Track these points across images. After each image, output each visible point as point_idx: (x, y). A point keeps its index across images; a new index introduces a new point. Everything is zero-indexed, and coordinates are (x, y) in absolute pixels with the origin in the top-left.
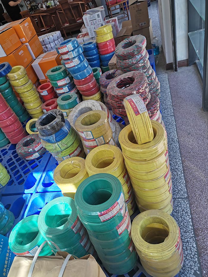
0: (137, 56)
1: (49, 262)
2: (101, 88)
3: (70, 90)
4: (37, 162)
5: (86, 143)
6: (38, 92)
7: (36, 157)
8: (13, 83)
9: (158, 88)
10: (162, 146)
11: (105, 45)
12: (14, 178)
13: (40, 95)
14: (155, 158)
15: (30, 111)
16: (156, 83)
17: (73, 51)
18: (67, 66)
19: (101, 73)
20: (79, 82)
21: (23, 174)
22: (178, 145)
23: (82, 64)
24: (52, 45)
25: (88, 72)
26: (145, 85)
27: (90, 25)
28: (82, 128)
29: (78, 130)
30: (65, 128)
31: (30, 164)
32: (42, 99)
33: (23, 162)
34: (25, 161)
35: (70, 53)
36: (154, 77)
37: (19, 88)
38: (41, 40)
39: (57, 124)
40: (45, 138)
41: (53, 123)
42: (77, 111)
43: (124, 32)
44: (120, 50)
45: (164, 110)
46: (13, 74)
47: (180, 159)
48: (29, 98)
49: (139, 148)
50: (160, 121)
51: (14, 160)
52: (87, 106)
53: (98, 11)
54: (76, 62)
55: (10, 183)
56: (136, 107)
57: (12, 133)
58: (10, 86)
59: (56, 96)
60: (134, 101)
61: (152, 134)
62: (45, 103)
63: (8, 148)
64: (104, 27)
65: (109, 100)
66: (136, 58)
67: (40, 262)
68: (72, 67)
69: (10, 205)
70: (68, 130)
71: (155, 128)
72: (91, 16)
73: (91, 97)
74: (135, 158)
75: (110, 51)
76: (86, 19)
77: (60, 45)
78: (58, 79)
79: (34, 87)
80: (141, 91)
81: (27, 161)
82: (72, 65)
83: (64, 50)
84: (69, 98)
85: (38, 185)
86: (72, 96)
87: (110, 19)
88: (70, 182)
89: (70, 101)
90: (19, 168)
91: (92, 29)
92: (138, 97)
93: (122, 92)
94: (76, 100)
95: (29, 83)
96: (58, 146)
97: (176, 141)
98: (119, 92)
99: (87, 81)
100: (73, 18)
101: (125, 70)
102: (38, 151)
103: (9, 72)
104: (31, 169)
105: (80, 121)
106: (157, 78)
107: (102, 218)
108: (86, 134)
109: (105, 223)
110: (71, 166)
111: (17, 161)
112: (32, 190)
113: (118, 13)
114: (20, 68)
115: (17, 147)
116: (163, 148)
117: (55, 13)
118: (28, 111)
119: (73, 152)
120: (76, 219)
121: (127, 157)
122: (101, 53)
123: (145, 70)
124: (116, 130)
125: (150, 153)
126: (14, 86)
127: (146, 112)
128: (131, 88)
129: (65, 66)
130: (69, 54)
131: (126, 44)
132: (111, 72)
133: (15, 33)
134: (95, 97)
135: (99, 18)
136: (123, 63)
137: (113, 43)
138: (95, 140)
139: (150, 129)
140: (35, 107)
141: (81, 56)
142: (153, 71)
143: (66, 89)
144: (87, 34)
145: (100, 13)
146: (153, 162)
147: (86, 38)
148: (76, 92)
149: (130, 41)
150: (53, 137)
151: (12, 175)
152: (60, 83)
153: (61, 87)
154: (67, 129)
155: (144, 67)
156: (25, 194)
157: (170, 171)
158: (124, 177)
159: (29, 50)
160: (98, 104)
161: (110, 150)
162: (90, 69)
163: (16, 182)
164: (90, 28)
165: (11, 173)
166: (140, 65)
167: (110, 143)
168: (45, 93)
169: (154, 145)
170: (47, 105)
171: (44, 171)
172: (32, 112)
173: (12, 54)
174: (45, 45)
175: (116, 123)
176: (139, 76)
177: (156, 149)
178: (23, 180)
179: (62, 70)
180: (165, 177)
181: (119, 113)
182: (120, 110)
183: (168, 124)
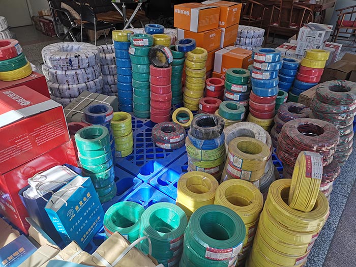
0: (342, 107)
1: (142, 257)
2: (276, 116)
3: (240, 100)
4: (164, 153)
5: (230, 168)
6: (206, 83)
7: (166, 148)
8: (188, 63)
9: (346, 154)
10: (315, 225)
11: (309, 71)
12: (135, 155)
13: (205, 87)
14: (299, 232)
15: (186, 98)
16: (347, 148)
17: (269, 63)
18: (253, 75)
19: (285, 100)
20: (256, 98)
21: (145, 157)
22: (332, 235)
23: (271, 81)
24: (248, 41)
25: (272, 92)
26: (333, 146)
27: (303, 40)
28: (235, 152)
29: (231, 150)
30: (218, 141)
31: (157, 150)
32: (206, 92)
33: (152, 145)
34: (154, 146)
35: (265, 64)
36: (350, 140)
37: (190, 70)
38: (239, 30)
39: (213, 132)
40: (193, 138)
41: (210, 129)
42: (238, 129)
43: (340, 66)
44: (325, 88)
45: (339, 184)
46: (194, 54)
47: (326, 253)
48: (193, 85)
49: (287, 211)
50: (326, 194)
51: (144, 138)
52: (251, 129)
53: (323, 30)
54: (267, 76)
55: (129, 158)
56: (311, 168)
57: (158, 110)
58: (183, 65)
59: (222, 98)
60: (312, 161)
61: (312, 206)
62: (206, 99)
63: (145, 122)
64: (320, 52)
65: (280, 137)
66: (340, 108)
67: (135, 251)
68: (258, 79)
69: (119, 179)
70: (219, 144)
71: (319, 202)
72: (311, 32)
73: (259, 120)
74: (276, 218)
75: (310, 80)
76: (303, 32)
77: (260, 51)
78: (235, 83)
79: (205, 77)
80: (324, 149)
81: (156, 146)
82: (260, 76)
83: (261, 58)
84: (235, 108)
85: (153, 177)
86: (239, 107)
87: (331, 43)
88: (191, 197)
89: (234, 112)
90: (144, 148)
91: (304, 46)
92: (319, 158)
93: (301, 137)
94: (241, 114)
95: (202, 71)
96: (200, 154)
97: (334, 229)
98: (297, 136)
99: (265, 101)
100: (287, 22)
101: (318, 113)
102: (171, 143)
103: (191, 50)
104: (155, 157)
105: (237, 143)
106: (352, 143)
107: (208, 254)
108: (235, 159)
109: (208, 260)
110: (200, 181)
111: (147, 140)
112: (145, 178)
113: (348, 38)
114: (203, 52)
115: (155, 127)
116: (315, 228)
117: (270, 7)
118: (185, 96)
119: (210, 168)
120: (179, 236)
121: (268, 211)
122: (298, 78)
123: (343, 127)
124: (267, 173)
125: (297, 224)
126: (186, 66)
127: (319, 180)
128: (315, 139)
129: (251, 74)
130: (263, 64)
131: (336, 86)
132: (299, 105)
133: (219, 14)
134: (264, 122)
135: (319, 38)
136: (320, 105)
137: (319, 73)
138: (241, 171)
139: (313, 199)
140: (194, 97)
141: (275, 73)
142: (351, 132)
143: (236, 97)
144: (294, 48)
145: (324, 33)
146: (294, 235)
147: (290, 52)
148: (246, 105)
149: (344, 85)
150: (200, 143)
151: (135, 152)
152: (235, 88)
153: (233, 92)
154: (219, 142)
155: (343, 123)
156: (137, 177)
157: (306, 257)
158: (250, 228)
159: (221, 37)
160: (265, 135)
161: (252, 191)
162: (277, 90)
163: (135, 160)
164: (301, 44)
165: (135, 148)
166: (339, 118)
167: (255, 183)
168: (212, 88)
169: (307, 218)
170: (206, 102)
171: (166, 166)
172: (188, 100)
173: (202, 33)
174: (240, 37)
175: (272, 166)
176: (332, 131)
177: (307, 224)
178: (142, 163)
179: (245, 75)
180: (298, 260)
181: (282, 157)
182: (287, 155)
183: (334, 203)
